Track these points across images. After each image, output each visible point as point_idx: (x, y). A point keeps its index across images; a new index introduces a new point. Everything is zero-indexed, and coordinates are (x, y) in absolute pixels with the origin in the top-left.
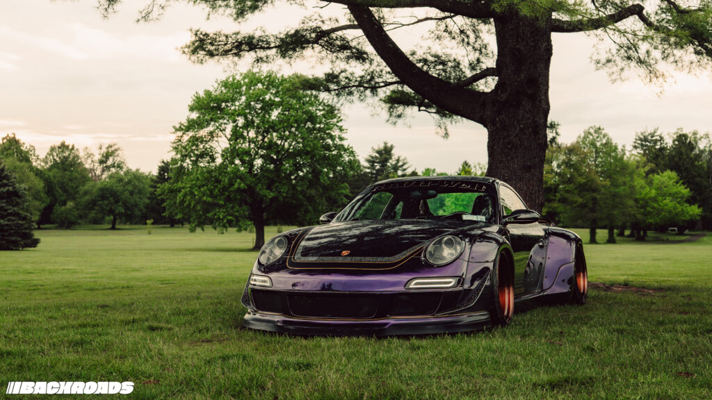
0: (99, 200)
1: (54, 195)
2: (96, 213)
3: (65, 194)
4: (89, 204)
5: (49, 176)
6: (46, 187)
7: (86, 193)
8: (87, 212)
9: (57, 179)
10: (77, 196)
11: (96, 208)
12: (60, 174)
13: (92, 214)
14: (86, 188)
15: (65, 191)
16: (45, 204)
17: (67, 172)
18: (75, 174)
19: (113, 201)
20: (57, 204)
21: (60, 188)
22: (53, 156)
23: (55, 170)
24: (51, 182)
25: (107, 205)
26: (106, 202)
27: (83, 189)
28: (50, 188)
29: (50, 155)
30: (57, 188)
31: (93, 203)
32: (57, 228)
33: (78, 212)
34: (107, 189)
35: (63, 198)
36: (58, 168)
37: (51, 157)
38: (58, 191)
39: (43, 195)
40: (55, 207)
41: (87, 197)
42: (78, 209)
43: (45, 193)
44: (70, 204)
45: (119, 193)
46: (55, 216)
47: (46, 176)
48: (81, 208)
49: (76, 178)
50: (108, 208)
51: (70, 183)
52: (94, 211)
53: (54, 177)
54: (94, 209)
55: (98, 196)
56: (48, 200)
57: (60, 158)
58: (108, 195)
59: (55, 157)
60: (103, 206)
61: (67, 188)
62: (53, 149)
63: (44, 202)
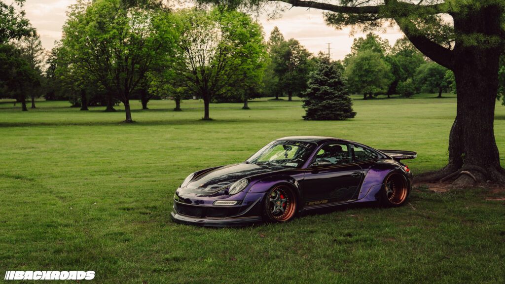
0: (429, 77)
1: (398, 74)
2: (427, 86)
3: (407, 73)
4: (422, 80)
5: (395, 61)
6: (393, 69)
7: (420, 72)
8: (421, 85)
9: (401, 62)
10: (414, 74)
11: (427, 83)
12: (404, 59)
13: (424, 87)
14: (420, 68)
15: (407, 71)
16: (392, 81)
17: (408, 58)
18: (414, 59)
19: (439, 77)
20: (400, 81)
21: (402, 69)
22: (399, 47)
23: (400, 56)
24: (397, 65)
25: (435, 81)
26: (434, 78)
27: (418, 69)
28: (395, 69)
29: (396, 45)
30: (401, 69)
31: (425, 79)
32: (400, 98)
33: (414, 86)
34: (435, 69)
35: (405, 76)
36: (402, 55)
37: (397, 47)
38: (401, 71)
39: (391, 74)
40: (399, 83)
41: (421, 75)
42: (414, 84)
43: (392, 73)
44: (409, 80)
45: (443, 72)
46: (399, 89)
47: (393, 61)
48: (417, 83)
49: (414, 62)
50: (436, 83)
51: (410, 65)
52: (426, 85)
53: (399, 61)
54: (426, 84)
55: (428, 74)
56: (394, 78)
57: (403, 47)
58: (436, 73)
59: (400, 47)
60: (432, 81)
61: (408, 69)
62: (398, 42)
63: (391, 79)
